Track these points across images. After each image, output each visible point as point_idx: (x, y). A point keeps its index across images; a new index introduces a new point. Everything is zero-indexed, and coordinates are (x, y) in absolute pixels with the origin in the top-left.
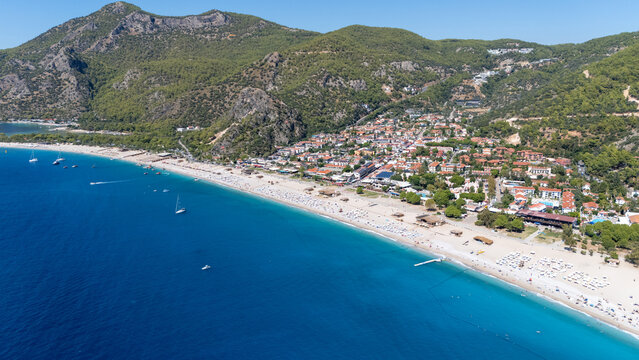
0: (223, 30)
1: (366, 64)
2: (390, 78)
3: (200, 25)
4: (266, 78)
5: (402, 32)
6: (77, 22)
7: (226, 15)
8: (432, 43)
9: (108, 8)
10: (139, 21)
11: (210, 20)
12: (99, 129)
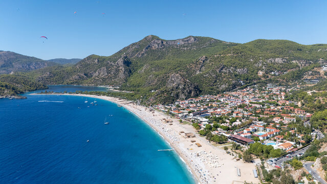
0: (193, 45)
1: (252, 60)
2: (264, 67)
3: (183, 43)
4: (197, 68)
5: (285, 42)
6: (134, 44)
7: (195, 38)
8: (304, 47)
9: (146, 38)
10: (156, 43)
11: (188, 41)
12: (123, 90)
